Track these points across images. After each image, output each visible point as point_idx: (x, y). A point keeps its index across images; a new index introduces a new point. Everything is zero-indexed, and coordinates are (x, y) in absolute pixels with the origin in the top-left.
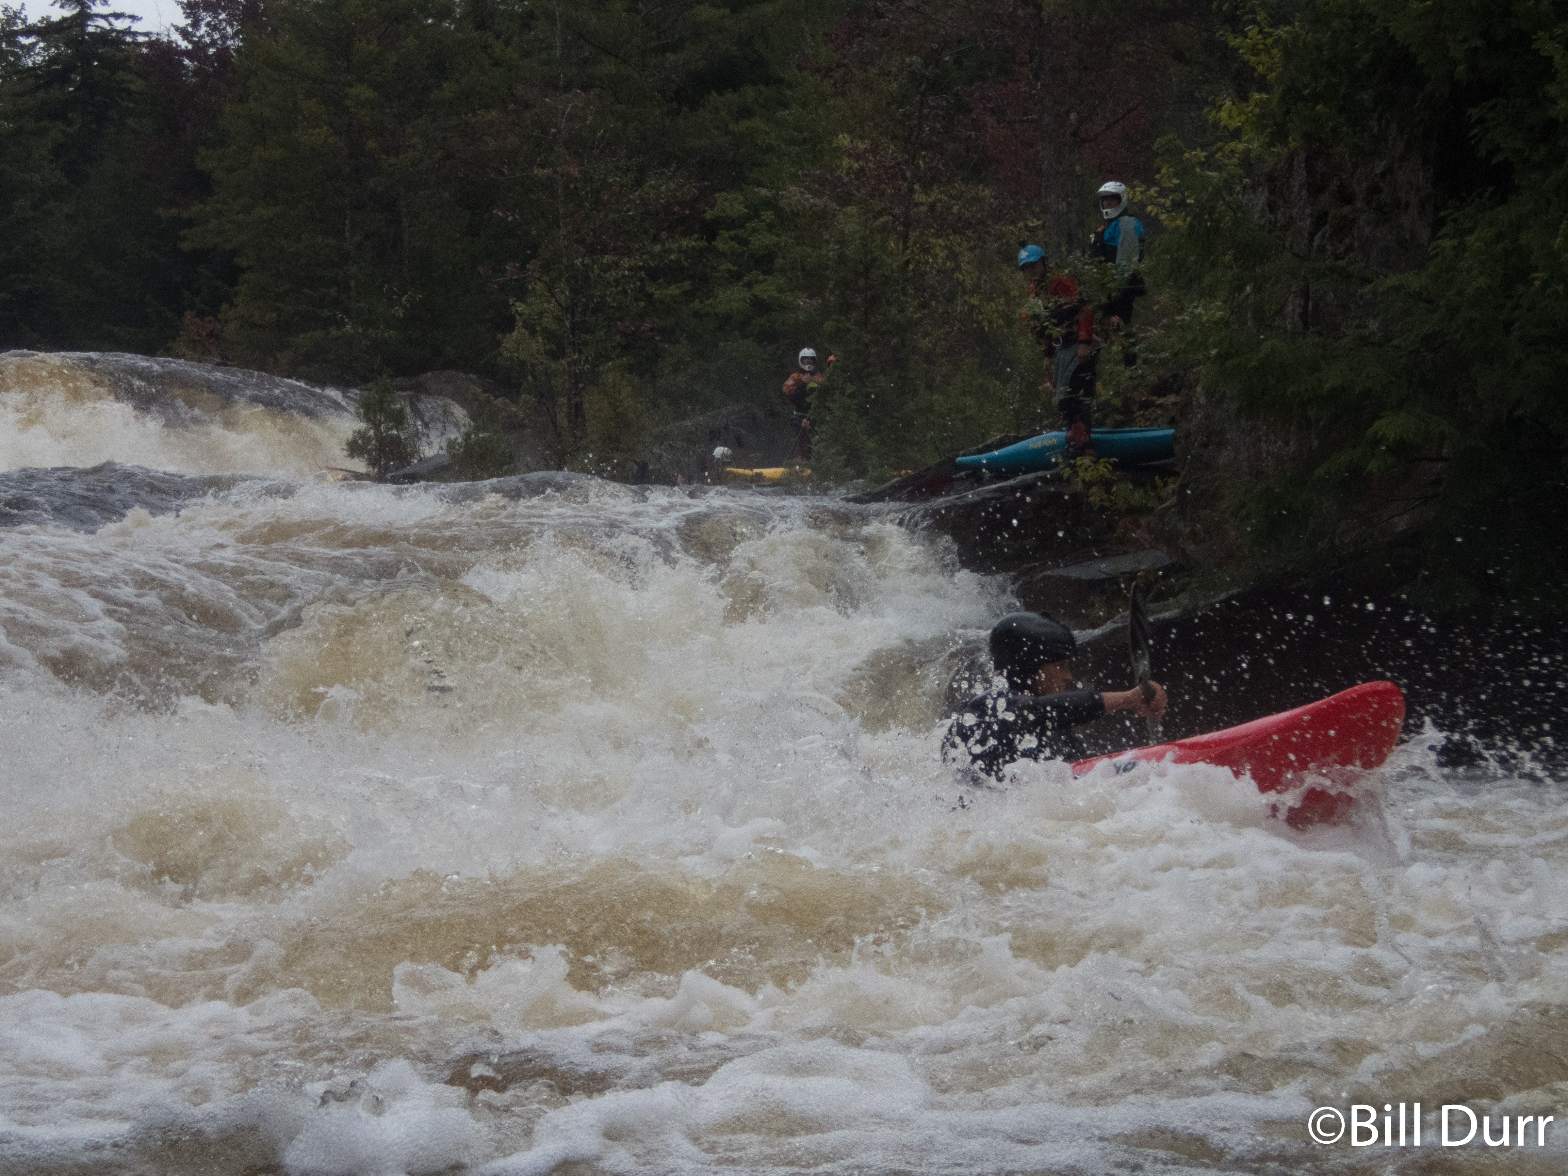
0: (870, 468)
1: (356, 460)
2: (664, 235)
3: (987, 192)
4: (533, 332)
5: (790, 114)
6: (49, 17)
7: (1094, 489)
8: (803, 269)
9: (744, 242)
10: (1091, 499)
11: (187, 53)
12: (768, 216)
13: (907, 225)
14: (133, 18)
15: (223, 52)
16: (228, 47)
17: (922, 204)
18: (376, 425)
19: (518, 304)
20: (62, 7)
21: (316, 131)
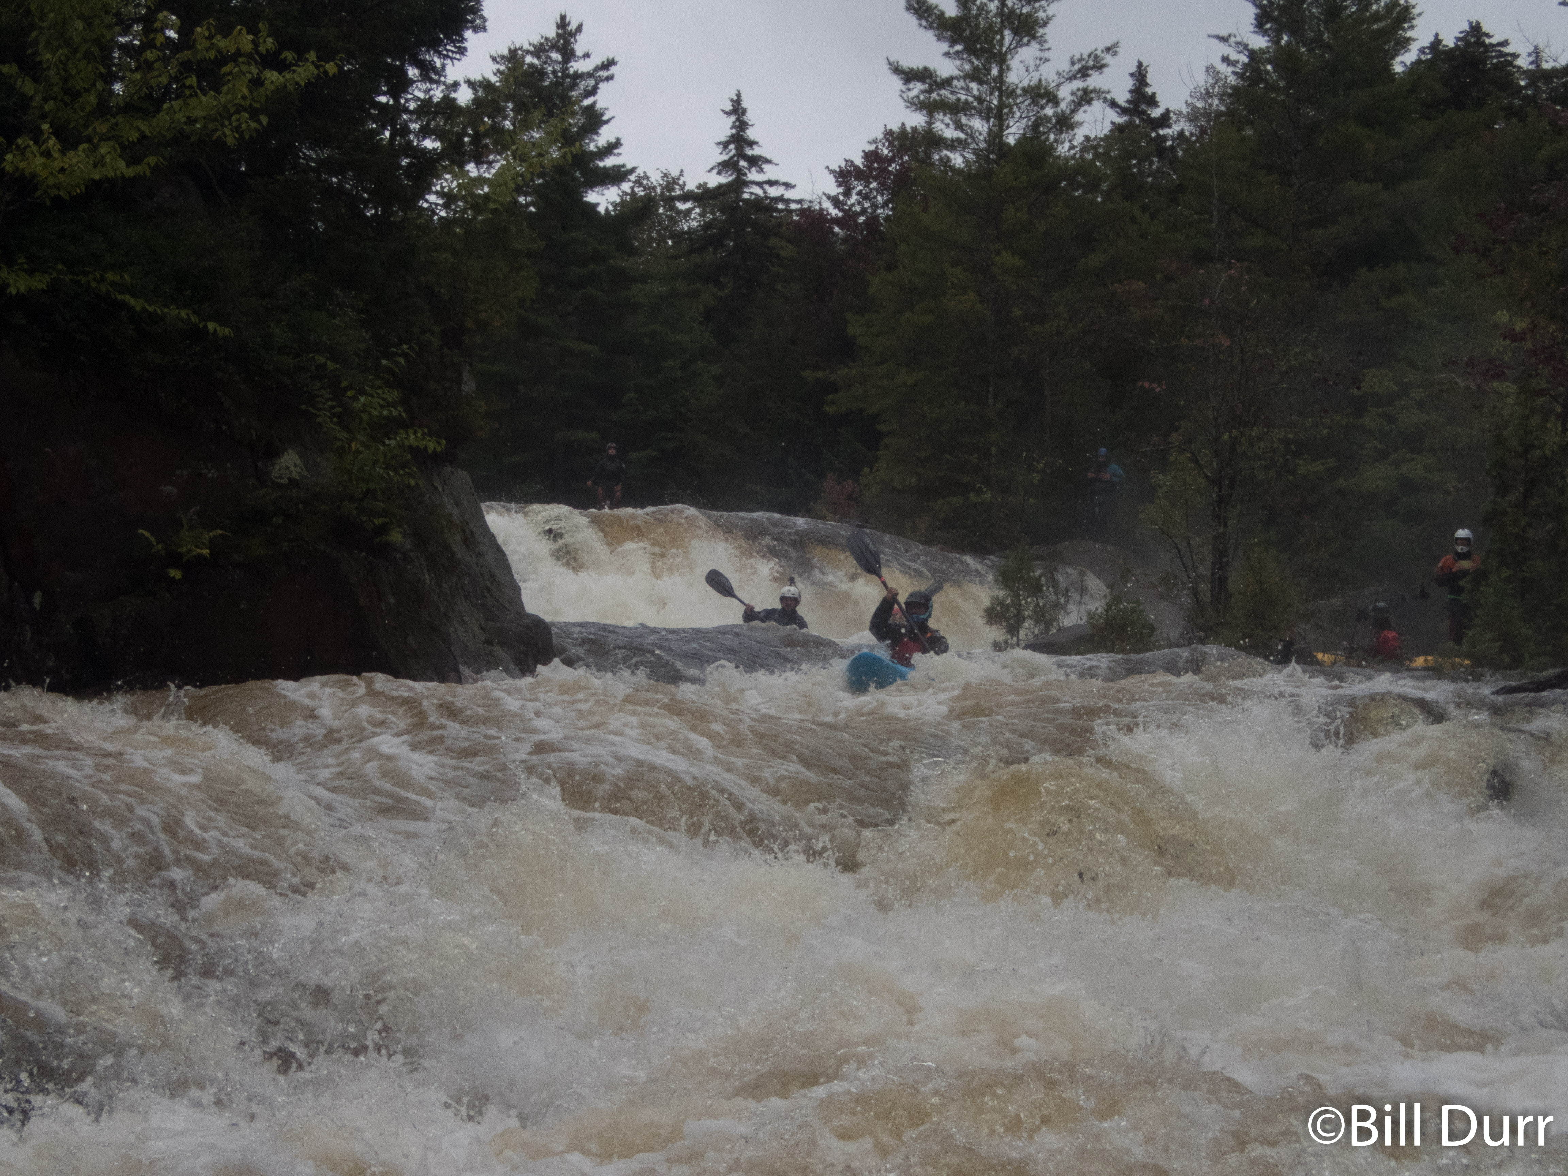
0: (1527, 656)
1: (994, 627)
5: (1442, 292)
6: (706, 184)
8: (1453, 449)
9: (1392, 420)
11: (836, 221)
14: (787, 185)
15: (873, 220)
16: (878, 216)
18: (1013, 593)
19: (1160, 476)
20: (719, 173)
21: (963, 298)
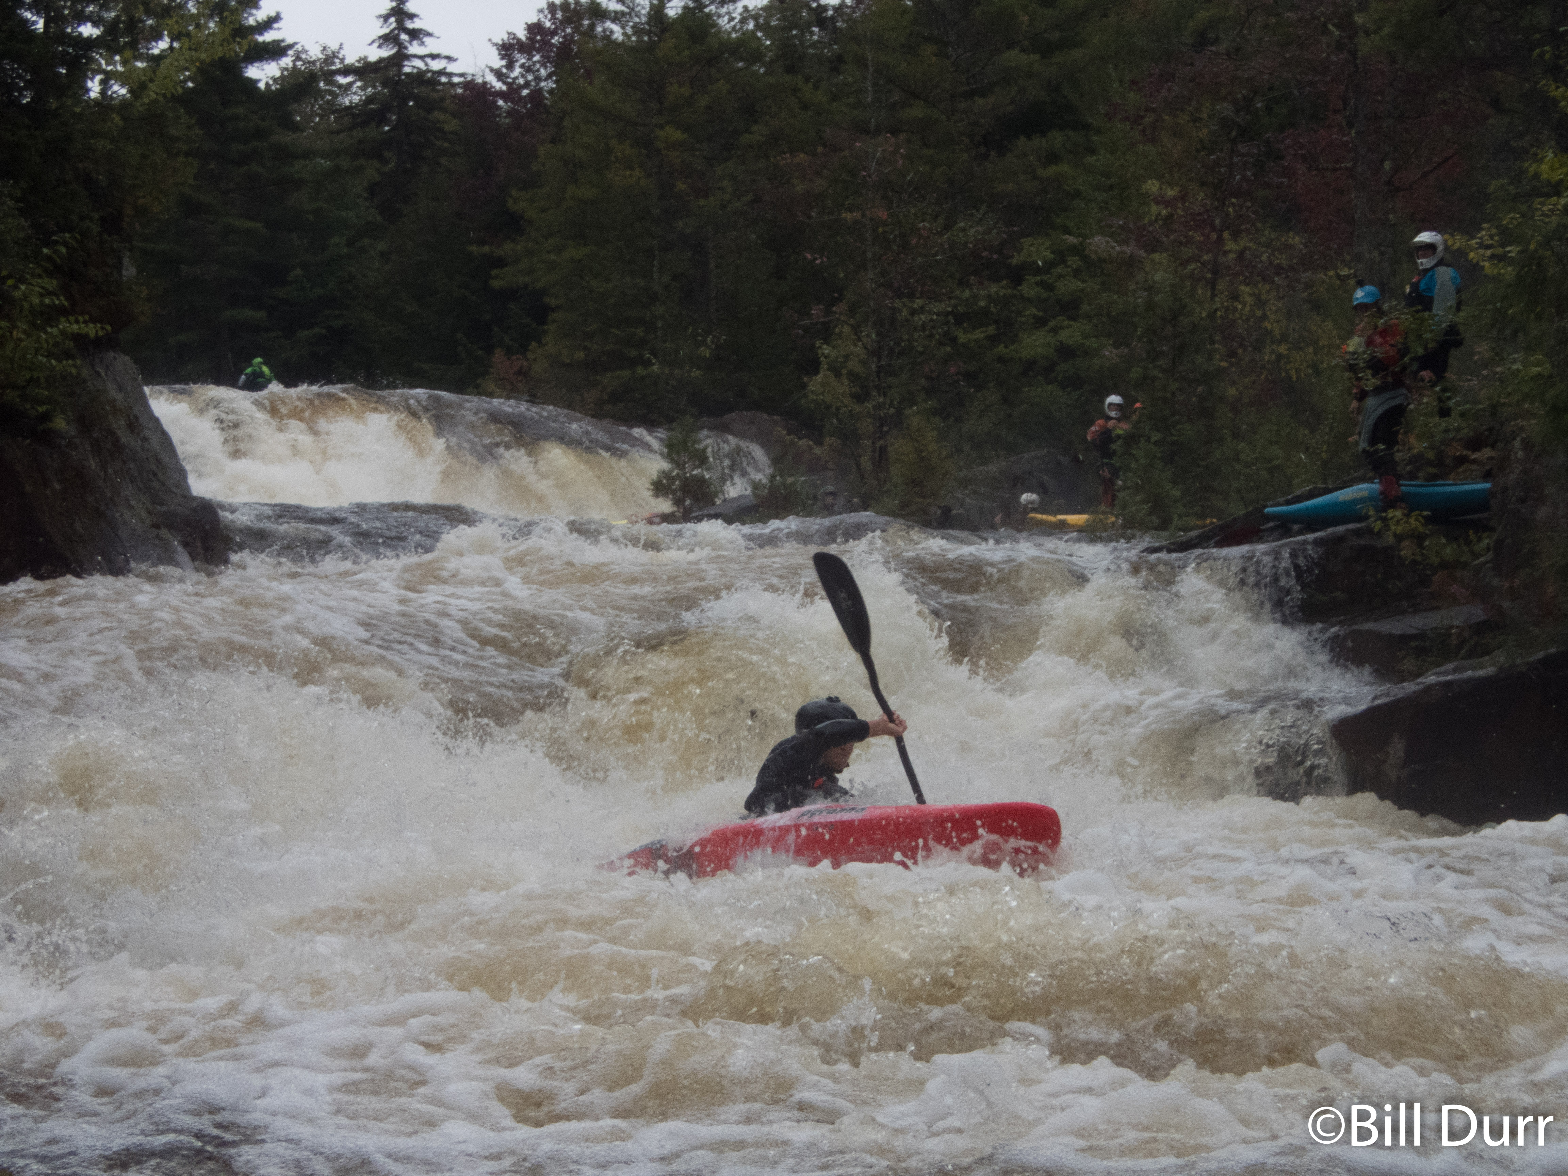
0: (1175, 517)
1: (661, 499)
2: (973, 279)
3: (1297, 240)
4: (838, 374)
5: (1097, 160)
6: (366, 57)
7: (1406, 543)
8: (1109, 315)
9: (1050, 287)
10: (1403, 553)
11: (500, 94)
12: (1074, 261)
13: (1216, 272)
14: (449, 58)
15: (537, 93)
16: (541, 90)
17: (1230, 251)
18: (680, 466)
19: (825, 346)
20: (380, 47)
21: (628, 173)
